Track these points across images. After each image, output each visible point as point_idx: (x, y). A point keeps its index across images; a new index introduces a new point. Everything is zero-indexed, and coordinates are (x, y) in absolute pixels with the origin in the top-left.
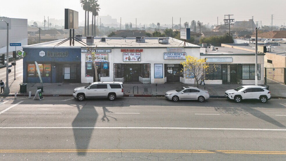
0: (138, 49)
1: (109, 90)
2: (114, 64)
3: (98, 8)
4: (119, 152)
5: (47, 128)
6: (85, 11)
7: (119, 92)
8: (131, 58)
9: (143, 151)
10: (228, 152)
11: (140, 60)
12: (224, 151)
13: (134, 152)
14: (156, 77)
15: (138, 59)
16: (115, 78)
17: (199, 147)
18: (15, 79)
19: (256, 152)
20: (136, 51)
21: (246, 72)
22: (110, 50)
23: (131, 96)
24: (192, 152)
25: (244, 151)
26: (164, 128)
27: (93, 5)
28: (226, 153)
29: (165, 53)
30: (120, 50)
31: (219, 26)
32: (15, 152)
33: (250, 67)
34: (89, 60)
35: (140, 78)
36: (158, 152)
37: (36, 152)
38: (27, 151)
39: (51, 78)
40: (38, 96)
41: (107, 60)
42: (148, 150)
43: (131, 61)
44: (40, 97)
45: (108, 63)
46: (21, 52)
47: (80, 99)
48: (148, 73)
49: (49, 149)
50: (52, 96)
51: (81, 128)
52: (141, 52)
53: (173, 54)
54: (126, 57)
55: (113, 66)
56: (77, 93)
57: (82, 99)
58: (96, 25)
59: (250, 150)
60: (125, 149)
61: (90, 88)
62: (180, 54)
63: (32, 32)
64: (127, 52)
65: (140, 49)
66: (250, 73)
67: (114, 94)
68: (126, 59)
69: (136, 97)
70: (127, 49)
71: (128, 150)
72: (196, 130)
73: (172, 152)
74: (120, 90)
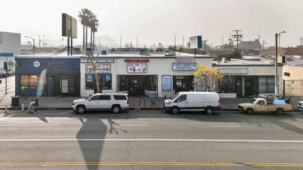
0: (144, 59)
1: (113, 101)
2: (117, 75)
3: (97, 24)
4: (129, 164)
5: (42, 140)
6: (83, 25)
7: (124, 104)
8: (136, 69)
9: (158, 163)
10: (258, 164)
11: (146, 71)
12: (254, 163)
13: (147, 164)
14: (164, 90)
15: (144, 70)
16: (119, 91)
17: (223, 159)
18: (6, 93)
19: (290, 164)
20: (142, 62)
21: (263, 84)
22: (113, 60)
23: (137, 109)
24: (215, 165)
25: (277, 164)
26: (178, 140)
27: (92, 20)
28: (255, 165)
29: (173, 64)
30: (123, 60)
31: (224, 45)
32: (5, 165)
33: (267, 79)
34: (89, 71)
35: (146, 91)
36: (176, 164)
37: (30, 165)
38: (18, 164)
39: (47, 92)
40: (32, 109)
41: (109, 72)
42: (164, 163)
43: (136, 72)
44: (34, 110)
45: (111, 75)
46: (13, 62)
47: (80, 112)
48: (154, 85)
49: (45, 162)
50: (48, 109)
51: (82, 140)
52: (147, 63)
53: (183, 64)
54: (131, 67)
55: (116, 78)
56: (76, 105)
57: (82, 111)
58: (95, 44)
59: (283, 162)
60: (136, 162)
61: (91, 100)
62: (191, 65)
63: (26, 50)
64: (132, 62)
65: (145, 59)
66: (267, 85)
67: (118, 106)
68: (130, 70)
69: (142, 111)
70: (132, 59)
71: (139, 163)
72: (216, 142)
73: (192, 164)
74: (125, 101)
